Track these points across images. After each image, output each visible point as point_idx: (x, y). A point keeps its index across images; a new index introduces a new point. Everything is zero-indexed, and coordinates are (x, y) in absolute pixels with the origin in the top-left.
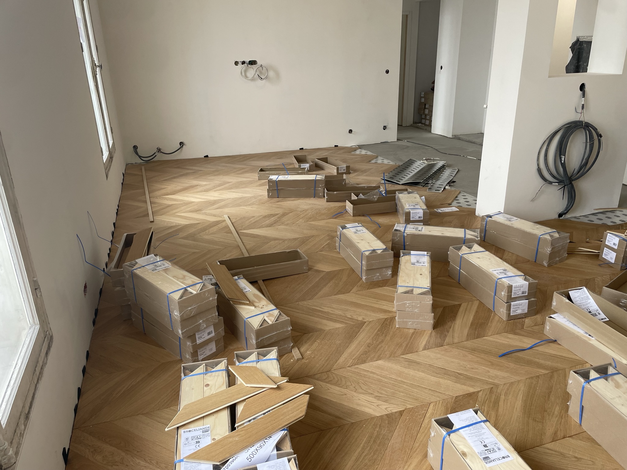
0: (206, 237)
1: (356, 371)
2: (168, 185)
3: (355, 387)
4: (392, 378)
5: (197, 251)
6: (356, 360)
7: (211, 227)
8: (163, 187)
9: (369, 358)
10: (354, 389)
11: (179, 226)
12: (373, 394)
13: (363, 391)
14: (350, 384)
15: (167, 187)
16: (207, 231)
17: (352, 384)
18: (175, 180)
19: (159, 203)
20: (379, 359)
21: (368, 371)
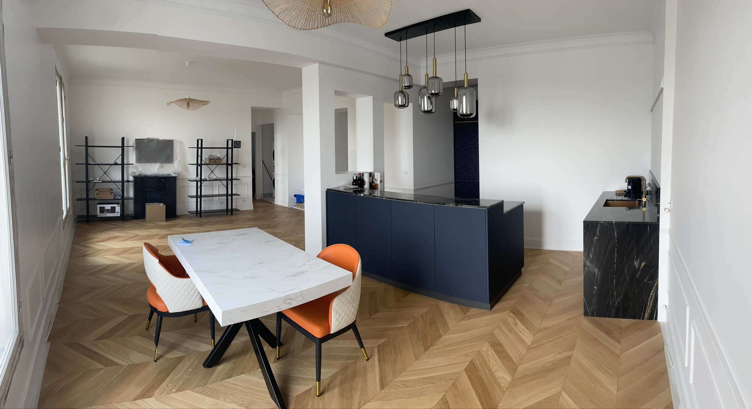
0: (123, 274)
1: (225, 384)
2: (100, 236)
3: (224, 398)
4: (251, 388)
5: (116, 284)
6: (225, 376)
7: (126, 267)
8: (96, 236)
9: (235, 373)
10: (224, 399)
11: (105, 265)
12: (238, 403)
13: (230, 401)
14: (221, 395)
15: (98, 236)
16: (123, 270)
17: (223, 395)
18: (105, 232)
19: (93, 248)
20: (242, 373)
21: (234, 384)
